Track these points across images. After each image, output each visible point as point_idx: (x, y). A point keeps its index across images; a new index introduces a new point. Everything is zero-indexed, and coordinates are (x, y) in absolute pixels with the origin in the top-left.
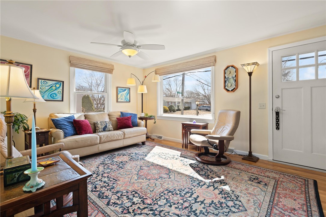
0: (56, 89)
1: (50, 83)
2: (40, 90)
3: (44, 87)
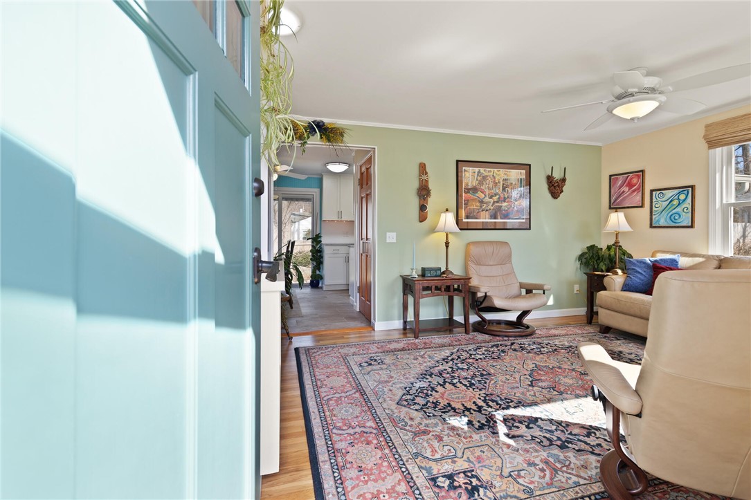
0: (679, 205)
1: (669, 194)
2: (654, 209)
3: (660, 203)
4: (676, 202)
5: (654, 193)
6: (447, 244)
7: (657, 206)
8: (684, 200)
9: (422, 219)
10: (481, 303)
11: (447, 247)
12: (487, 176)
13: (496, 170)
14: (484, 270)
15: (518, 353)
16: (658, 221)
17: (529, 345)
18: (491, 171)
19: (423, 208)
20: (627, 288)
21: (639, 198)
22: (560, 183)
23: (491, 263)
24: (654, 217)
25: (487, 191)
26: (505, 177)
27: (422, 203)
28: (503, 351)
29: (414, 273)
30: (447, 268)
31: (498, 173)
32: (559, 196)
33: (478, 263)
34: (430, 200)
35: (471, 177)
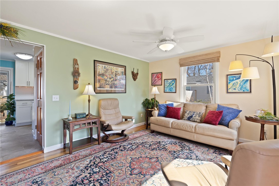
2: (165, 86)
3: (167, 84)
4: (171, 84)
5: (165, 80)
6: (89, 101)
7: (166, 85)
8: (174, 83)
9: (75, 88)
10: (106, 128)
11: (89, 102)
12: (108, 69)
13: (112, 67)
14: (107, 112)
15: (123, 152)
16: (166, 90)
17: (127, 146)
18: (110, 67)
19: (75, 82)
20: (159, 115)
21: (161, 82)
22: (136, 74)
23: (110, 108)
24: (165, 89)
25: (108, 75)
26: (116, 70)
27: (75, 80)
28: (117, 153)
29: (70, 117)
30: (89, 113)
31: (113, 68)
32: (136, 80)
33: (105, 109)
34: (80, 78)
35: (101, 69)
